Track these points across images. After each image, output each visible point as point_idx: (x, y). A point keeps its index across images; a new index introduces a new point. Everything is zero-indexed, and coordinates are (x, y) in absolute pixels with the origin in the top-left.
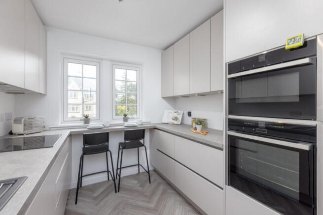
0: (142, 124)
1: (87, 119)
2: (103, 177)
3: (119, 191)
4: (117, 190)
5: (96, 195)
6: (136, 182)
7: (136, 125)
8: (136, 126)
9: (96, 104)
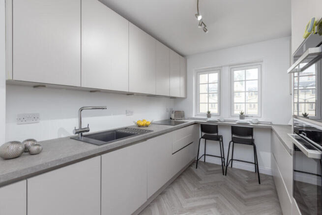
0: (258, 123)
1: (209, 115)
2: (218, 161)
3: (226, 175)
4: (225, 174)
5: (209, 169)
6: (246, 177)
7: (249, 122)
8: (248, 124)
9: (218, 103)
